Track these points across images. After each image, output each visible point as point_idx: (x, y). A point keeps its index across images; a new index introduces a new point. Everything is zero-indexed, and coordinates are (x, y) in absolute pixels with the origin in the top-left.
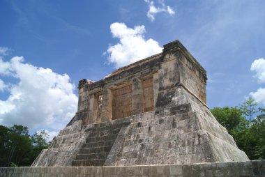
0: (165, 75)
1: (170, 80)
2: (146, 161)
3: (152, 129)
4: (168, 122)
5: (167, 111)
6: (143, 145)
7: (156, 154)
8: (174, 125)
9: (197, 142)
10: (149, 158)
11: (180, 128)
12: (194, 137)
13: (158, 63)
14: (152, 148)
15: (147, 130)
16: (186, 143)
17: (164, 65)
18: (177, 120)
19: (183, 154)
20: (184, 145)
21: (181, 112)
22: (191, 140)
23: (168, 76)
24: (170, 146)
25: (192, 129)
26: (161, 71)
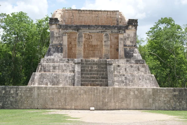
0: (128, 38)
1: (131, 42)
2: (130, 85)
3: (127, 69)
4: (135, 67)
5: (133, 61)
6: (126, 78)
7: (134, 82)
8: (139, 69)
9: (151, 79)
10: (131, 84)
11: (142, 71)
12: (150, 77)
13: (124, 29)
14: (131, 79)
15: (125, 70)
16: (147, 79)
17: (127, 31)
18: (140, 68)
19: (146, 83)
20: (146, 80)
21: (141, 63)
22: (149, 78)
23: (130, 39)
24: (140, 79)
25: (147, 73)
26: (126, 35)
